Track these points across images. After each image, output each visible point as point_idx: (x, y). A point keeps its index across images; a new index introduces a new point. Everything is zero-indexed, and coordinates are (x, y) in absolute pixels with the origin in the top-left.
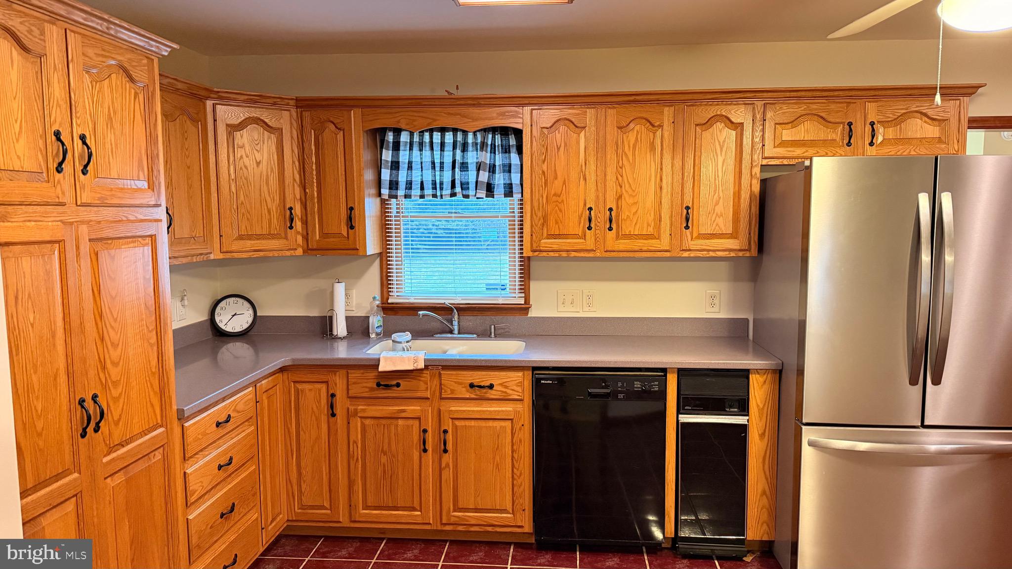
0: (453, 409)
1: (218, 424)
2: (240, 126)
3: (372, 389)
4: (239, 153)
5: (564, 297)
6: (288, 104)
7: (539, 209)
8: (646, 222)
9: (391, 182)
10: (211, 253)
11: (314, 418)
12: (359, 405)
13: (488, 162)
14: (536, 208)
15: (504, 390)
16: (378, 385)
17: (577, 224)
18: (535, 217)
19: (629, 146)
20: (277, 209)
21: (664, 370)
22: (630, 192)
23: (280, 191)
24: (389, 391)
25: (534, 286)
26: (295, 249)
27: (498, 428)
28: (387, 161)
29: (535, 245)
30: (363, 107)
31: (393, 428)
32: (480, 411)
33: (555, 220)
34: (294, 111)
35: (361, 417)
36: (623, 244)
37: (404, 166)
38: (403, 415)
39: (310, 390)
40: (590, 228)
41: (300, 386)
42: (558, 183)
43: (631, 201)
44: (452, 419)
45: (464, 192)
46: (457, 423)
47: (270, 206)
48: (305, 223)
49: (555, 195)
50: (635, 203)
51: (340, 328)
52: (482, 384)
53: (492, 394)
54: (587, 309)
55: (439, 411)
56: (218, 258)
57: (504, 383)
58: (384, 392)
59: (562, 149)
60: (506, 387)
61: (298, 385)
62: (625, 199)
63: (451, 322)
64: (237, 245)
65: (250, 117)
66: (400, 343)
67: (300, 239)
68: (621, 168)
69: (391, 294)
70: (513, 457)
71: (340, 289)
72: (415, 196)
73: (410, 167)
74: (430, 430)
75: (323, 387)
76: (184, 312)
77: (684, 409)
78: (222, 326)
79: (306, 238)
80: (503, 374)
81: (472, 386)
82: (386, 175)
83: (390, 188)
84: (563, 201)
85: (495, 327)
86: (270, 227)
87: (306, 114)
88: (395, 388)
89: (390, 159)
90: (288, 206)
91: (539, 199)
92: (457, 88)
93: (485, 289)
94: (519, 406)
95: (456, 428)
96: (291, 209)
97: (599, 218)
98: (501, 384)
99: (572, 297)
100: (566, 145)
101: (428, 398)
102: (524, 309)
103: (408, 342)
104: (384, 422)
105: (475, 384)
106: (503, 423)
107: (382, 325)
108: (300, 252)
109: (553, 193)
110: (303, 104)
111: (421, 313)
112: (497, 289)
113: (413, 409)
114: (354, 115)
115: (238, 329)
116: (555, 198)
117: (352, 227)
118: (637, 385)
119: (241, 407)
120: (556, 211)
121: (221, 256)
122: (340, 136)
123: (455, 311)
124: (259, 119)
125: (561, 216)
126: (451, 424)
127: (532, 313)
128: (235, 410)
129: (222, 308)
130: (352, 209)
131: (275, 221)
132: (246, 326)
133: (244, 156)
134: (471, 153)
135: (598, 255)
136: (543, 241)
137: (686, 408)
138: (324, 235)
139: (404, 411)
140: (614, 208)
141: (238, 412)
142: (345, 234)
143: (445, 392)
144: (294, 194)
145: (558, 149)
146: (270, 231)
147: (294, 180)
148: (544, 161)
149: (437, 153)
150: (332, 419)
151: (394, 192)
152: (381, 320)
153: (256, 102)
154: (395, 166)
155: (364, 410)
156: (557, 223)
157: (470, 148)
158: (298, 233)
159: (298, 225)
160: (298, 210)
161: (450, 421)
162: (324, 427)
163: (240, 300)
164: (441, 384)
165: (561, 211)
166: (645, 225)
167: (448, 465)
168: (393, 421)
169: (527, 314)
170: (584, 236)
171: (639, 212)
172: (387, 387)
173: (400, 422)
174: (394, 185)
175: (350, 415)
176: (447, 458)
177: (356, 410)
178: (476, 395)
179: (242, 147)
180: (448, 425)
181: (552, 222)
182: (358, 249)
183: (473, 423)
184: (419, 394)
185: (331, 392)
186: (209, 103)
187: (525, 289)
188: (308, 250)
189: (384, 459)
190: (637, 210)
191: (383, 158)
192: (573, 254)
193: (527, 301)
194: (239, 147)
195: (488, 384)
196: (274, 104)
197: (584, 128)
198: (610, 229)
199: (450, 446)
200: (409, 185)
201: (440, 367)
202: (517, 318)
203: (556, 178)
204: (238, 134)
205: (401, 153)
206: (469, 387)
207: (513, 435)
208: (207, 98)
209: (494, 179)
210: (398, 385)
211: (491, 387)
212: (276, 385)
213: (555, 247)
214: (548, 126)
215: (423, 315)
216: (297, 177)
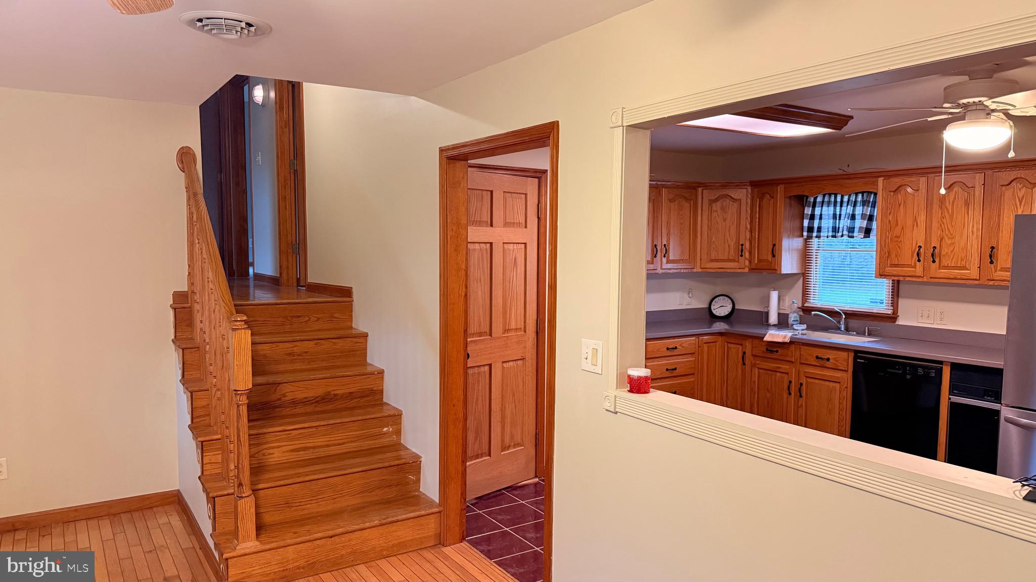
0: (807, 370)
1: (668, 349)
2: (716, 200)
3: (764, 352)
4: (714, 214)
5: (922, 312)
6: (745, 185)
7: (885, 246)
8: (960, 257)
9: (808, 227)
10: (694, 268)
11: (735, 365)
12: (757, 361)
13: (868, 214)
14: (883, 246)
15: (836, 363)
16: (767, 350)
17: (910, 256)
18: (882, 252)
19: (949, 203)
20: (734, 245)
21: (941, 362)
22: (949, 236)
23: (736, 235)
24: (772, 354)
25: (902, 302)
26: (744, 269)
27: (831, 387)
28: (808, 214)
29: (881, 271)
30: (785, 184)
31: (773, 377)
32: (822, 374)
33: (896, 254)
34: (749, 189)
35: (758, 368)
36: (944, 272)
37: (817, 217)
38: (780, 370)
39: (734, 348)
40: (919, 261)
41: (730, 345)
42: (898, 229)
43: (949, 242)
44: (806, 377)
45: (850, 234)
46: (809, 380)
47: (730, 243)
48: (750, 253)
49: (896, 237)
50: (952, 244)
51: (773, 319)
52: (823, 357)
53: (828, 364)
54: (939, 322)
55: (799, 370)
56: (698, 271)
57: (836, 358)
58: (769, 354)
59: (902, 206)
60: (836, 361)
61: (729, 344)
62: (945, 240)
63: (839, 322)
64: (708, 265)
65: (722, 195)
66: (797, 330)
67: (747, 263)
68: (943, 218)
69: (808, 300)
70: (839, 407)
71: (774, 295)
72: (824, 236)
73: (821, 218)
74: (793, 381)
75: (740, 347)
76: (690, 301)
77: (953, 392)
78: (714, 312)
79: (750, 262)
80: (835, 352)
81: (817, 357)
82: (806, 223)
83: (808, 232)
84: (901, 241)
85: (868, 329)
86: (729, 255)
87: (756, 190)
88: (775, 353)
89: (810, 213)
90: (741, 243)
91: (885, 240)
92: (848, 166)
93: (869, 302)
94: (844, 375)
95: (807, 382)
96: (742, 245)
97: (926, 253)
98: (833, 359)
99: (928, 312)
100: (904, 203)
101: (793, 362)
102: (893, 318)
103: (803, 330)
104: (769, 372)
105: (819, 356)
106: (834, 384)
107: (798, 319)
108: (747, 270)
109: (894, 236)
110: (754, 184)
111: (813, 313)
112: (877, 302)
113: (785, 367)
114: (780, 188)
115: (723, 315)
116: (896, 239)
117: (774, 256)
118: (920, 371)
119: (685, 345)
120: (896, 248)
121: (700, 270)
122: (772, 201)
123: (843, 314)
124: (727, 195)
125: (899, 251)
126: (805, 381)
127: (901, 322)
128: (680, 345)
129: (716, 302)
130: (774, 245)
131: (732, 252)
132: (727, 313)
133: (717, 216)
134: (859, 207)
135: (925, 280)
136: (887, 268)
137: (954, 391)
138: (760, 261)
139: (779, 368)
140: (938, 247)
141: (683, 347)
142: (770, 260)
143: (802, 359)
144: (746, 236)
145: (900, 205)
146: (728, 257)
147: (747, 228)
148: (890, 214)
149: (838, 208)
150: (744, 366)
151: (810, 234)
152: (798, 317)
153: (726, 186)
154: (812, 217)
155: (759, 364)
156: (896, 256)
157: (859, 204)
158: (746, 259)
159: (747, 255)
160: (747, 245)
161: (805, 378)
162: (740, 370)
163: (727, 298)
164: (800, 354)
165: (899, 248)
166: (960, 259)
167: (802, 406)
168: (775, 373)
169: (895, 322)
170: (915, 267)
171: (955, 250)
172: (771, 352)
173: (778, 374)
174: (810, 229)
175: (753, 365)
176: (802, 401)
177: (755, 363)
178: (819, 364)
179: (716, 211)
180: (804, 380)
181: (893, 256)
182: (776, 270)
183: (817, 381)
184: (788, 359)
185: (744, 351)
186: (700, 190)
187: (895, 304)
188: (751, 269)
189: (768, 395)
190: (954, 249)
191: (805, 212)
192: (908, 279)
193: (895, 312)
194: (714, 211)
195: (826, 357)
196: (737, 186)
197: (918, 190)
198: (934, 261)
199: (804, 394)
200: (819, 229)
201: (801, 344)
202: (888, 325)
203: (897, 225)
204: (714, 205)
205: (816, 209)
206: (815, 358)
207: (840, 392)
208: (699, 187)
209: (871, 225)
210: (777, 351)
211: (828, 359)
212: (716, 342)
213: (895, 273)
214: (893, 190)
215: (814, 315)
216: (748, 226)
